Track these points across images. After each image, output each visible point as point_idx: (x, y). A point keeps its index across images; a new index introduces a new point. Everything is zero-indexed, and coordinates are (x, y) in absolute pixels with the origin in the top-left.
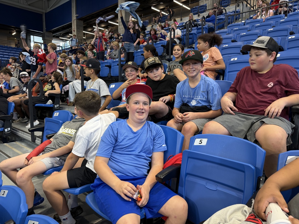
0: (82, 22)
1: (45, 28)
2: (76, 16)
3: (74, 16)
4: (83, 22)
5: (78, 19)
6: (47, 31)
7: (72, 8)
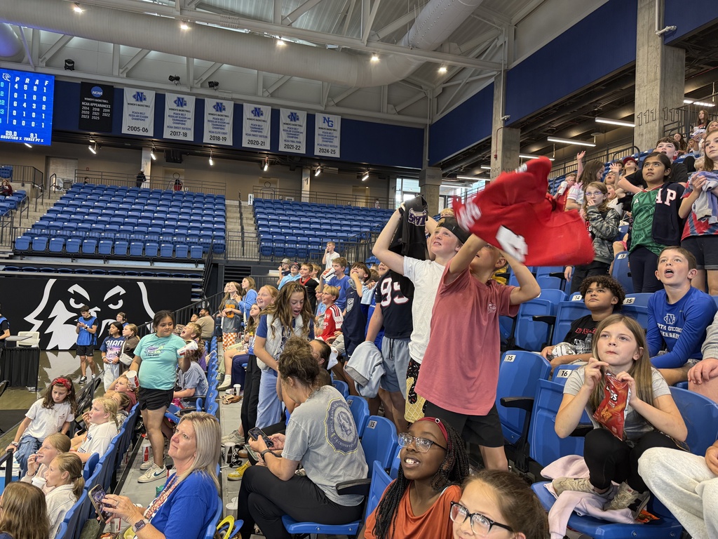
0: (517, 132)
1: (426, 159)
2: (504, 120)
3: (498, 120)
4: (521, 133)
5: (508, 125)
6: (430, 164)
7: (495, 102)
